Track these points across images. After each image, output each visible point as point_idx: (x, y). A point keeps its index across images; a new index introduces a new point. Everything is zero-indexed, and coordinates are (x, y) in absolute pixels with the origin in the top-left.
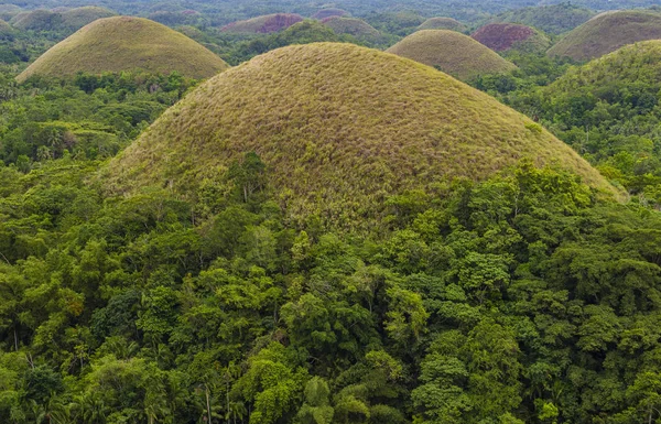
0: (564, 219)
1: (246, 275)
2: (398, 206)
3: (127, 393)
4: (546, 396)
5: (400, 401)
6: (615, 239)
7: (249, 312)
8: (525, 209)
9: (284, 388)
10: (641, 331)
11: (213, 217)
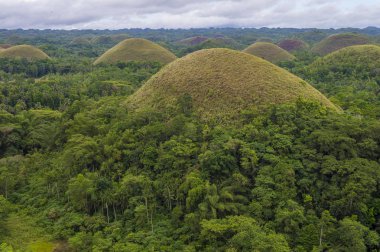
0: (315, 120)
1: (184, 142)
2: (246, 115)
3: (136, 190)
4: (307, 192)
5: (247, 194)
6: (337, 128)
7: (185, 157)
8: (299, 116)
9: (199, 188)
10: (346, 166)
11: (172, 119)
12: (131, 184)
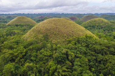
0: (93, 42)
1: (47, 51)
2: (68, 41)
3: (30, 68)
4: (93, 67)
5: (71, 69)
6: (101, 45)
7: (48, 56)
8: (87, 41)
9: (54, 67)
10: (107, 58)
11: (41, 43)
12: (28, 67)
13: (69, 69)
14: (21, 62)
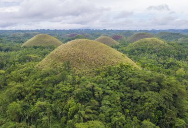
0: (130, 73)
1: (66, 85)
2: (97, 71)
4: (127, 108)
5: (97, 110)
6: (139, 77)
7: (67, 92)
8: (121, 71)
9: (74, 107)
10: (145, 95)
11: (60, 73)
12: (40, 106)
13: (94, 109)
14: (32, 100)
